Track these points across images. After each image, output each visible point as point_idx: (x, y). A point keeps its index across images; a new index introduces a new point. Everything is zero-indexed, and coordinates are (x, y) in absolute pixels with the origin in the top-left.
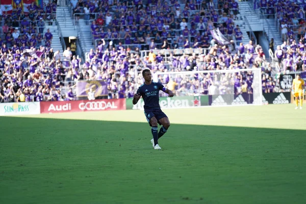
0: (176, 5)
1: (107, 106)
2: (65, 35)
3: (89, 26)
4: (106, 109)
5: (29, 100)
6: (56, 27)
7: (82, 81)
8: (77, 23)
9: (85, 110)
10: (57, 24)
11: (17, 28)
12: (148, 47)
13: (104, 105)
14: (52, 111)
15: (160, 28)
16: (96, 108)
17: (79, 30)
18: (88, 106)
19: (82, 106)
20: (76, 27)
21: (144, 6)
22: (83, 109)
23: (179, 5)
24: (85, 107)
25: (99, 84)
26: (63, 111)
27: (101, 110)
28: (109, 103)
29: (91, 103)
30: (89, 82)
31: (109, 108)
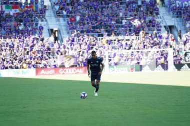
0: (120, 9)
1: (77, 71)
2: (51, 28)
3: (66, 22)
4: (76, 73)
5: (29, 67)
6: (46, 23)
7: (62, 56)
8: (59, 20)
9: (63, 74)
10: (46, 21)
11: (22, 23)
12: (102, 35)
13: (75, 71)
14: (43, 74)
15: (110, 24)
16: (70, 72)
17: (60, 25)
18: (65, 71)
19: (61, 71)
20: (58, 23)
21: (100, 10)
22: (62, 73)
25: (71, 57)
27: (73, 74)
28: (78, 69)
29: (67, 70)
30: (65, 56)
31: (78, 73)
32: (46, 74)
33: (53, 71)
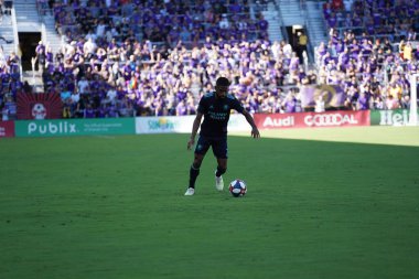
1: (343, 120)
2: (287, 24)
3: (321, 10)
4: (342, 125)
6: (276, 13)
7: (310, 87)
8: (304, 7)
9: (314, 125)
10: (277, 9)
11: (224, 15)
12: (403, 38)
13: (339, 119)
14: (269, 127)
16: (328, 122)
17: (307, 17)
18: (318, 120)
19: (309, 120)
20: (303, 12)
22: (310, 124)
24: (314, 121)
25: (332, 89)
26: (283, 127)
27: (335, 126)
28: (346, 116)
29: (321, 117)
30: (318, 87)
31: (346, 123)
32: (275, 127)
33: (290, 120)
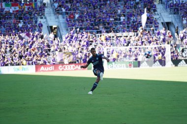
0: (118, 7)
1: (76, 68)
2: (50, 25)
3: (65, 19)
4: (75, 70)
5: (29, 64)
6: (45, 20)
7: (61, 53)
8: (58, 17)
9: (63, 70)
10: (45, 18)
11: (21, 21)
12: (101, 32)
13: (74, 67)
14: (43, 71)
15: (108, 21)
16: (69, 69)
17: (59, 22)
18: (64, 68)
19: (60, 68)
20: (57, 20)
21: (99, 7)
22: (61, 69)
23: (120, 6)
25: (71, 54)
26: (49, 71)
27: (72, 70)
28: (77, 66)
29: (66, 66)
30: (65, 53)
31: (77, 69)
32: (45, 71)
33: (52, 68)
